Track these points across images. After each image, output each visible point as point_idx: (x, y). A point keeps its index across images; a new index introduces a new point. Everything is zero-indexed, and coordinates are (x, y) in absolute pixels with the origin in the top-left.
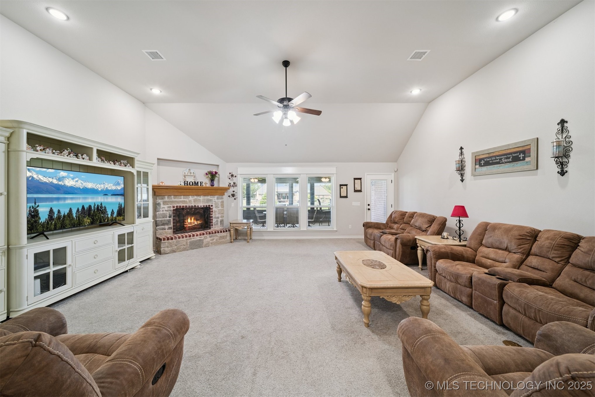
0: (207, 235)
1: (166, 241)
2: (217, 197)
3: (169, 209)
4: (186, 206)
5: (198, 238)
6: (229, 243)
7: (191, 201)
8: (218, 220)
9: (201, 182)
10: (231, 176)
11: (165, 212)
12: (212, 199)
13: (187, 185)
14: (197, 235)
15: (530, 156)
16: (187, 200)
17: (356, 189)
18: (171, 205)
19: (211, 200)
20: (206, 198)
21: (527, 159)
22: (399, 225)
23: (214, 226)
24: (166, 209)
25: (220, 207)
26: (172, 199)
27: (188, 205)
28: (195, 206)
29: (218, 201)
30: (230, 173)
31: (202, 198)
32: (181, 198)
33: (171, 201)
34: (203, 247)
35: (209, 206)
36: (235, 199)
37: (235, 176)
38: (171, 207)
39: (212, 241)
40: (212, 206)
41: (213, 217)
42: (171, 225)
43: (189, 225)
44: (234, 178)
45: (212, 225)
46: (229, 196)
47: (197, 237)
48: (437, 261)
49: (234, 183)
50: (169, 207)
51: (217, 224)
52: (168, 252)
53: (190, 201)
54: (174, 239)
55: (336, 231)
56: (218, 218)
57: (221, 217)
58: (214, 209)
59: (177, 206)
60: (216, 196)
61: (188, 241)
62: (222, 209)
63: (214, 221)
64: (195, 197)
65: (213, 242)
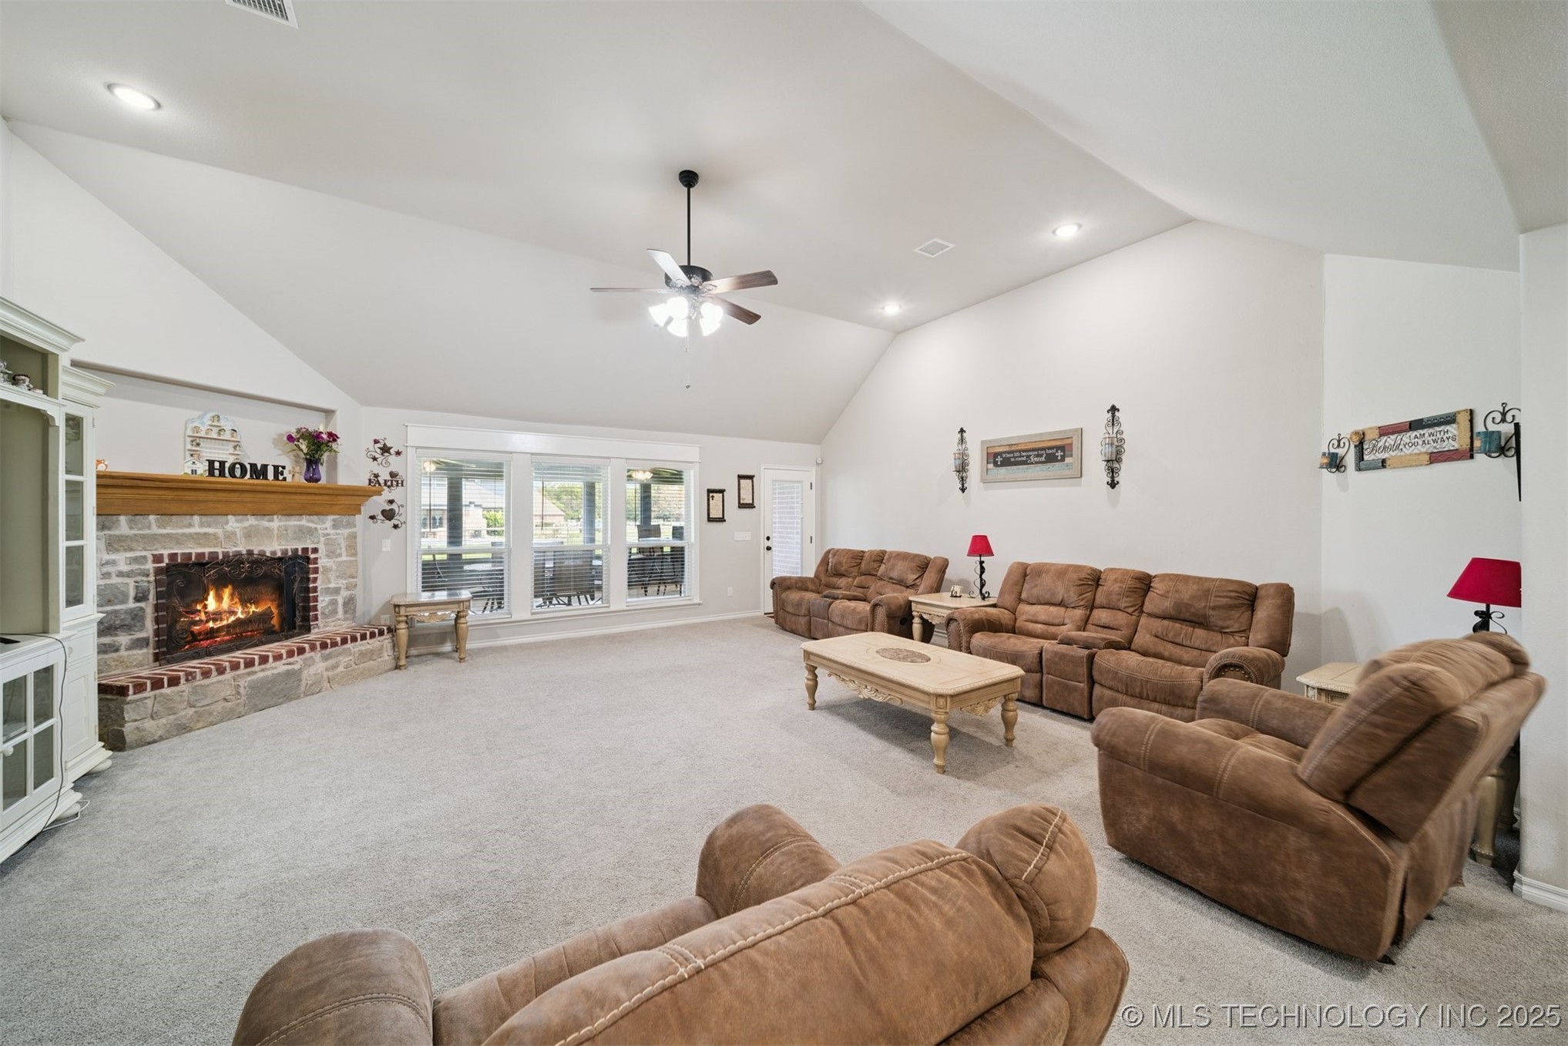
0: (313, 654)
1: (148, 693)
2: (334, 520)
3: (135, 567)
4: (213, 555)
5: (280, 667)
6: (390, 670)
7: (234, 534)
8: (336, 600)
9: (276, 468)
10: (379, 451)
11: (115, 580)
12: (316, 529)
13: (222, 474)
14: (278, 657)
15: (1071, 456)
16: (219, 532)
17: (742, 502)
18: (144, 553)
19: (311, 532)
20: (293, 522)
21: (1068, 460)
22: (850, 579)
23: (320, 622)
24: (124, 568)
25: (344, 553)
26: (149, 528)
27: (220, 551)
28: (250, 553)
29: (337, 534)
30: (376, 442)
31: (276, 523)
32: (190, 525)
33: (143, 537)
34: (299, 697)
35: (305, 550)
36: (396, 527)
37: (398, 453)
38: (145, 558)
39: (330, 673)
40: (315, 550)
41: (319, 589)
42: (149, 629)
43: (211, 624)
44: (392, 459)
45: (316, 618)
46: (372, 517)
47: (278, 663)
48: (971, 637)
49: (393, 475)
50: (136, 560)
51: (335, 612)
52: (159, 733)
53: (230, 536)
54: (183, 681)
55: (699, 604)
56: (337, 591)
57: (347, 588)
58: (323, 562)
59: (173, 556)
60: (330, 518)
61: (242, 683)
62: (351, 562)
63: (323, 602)
64: (252, 521)
65: (337, 675)
